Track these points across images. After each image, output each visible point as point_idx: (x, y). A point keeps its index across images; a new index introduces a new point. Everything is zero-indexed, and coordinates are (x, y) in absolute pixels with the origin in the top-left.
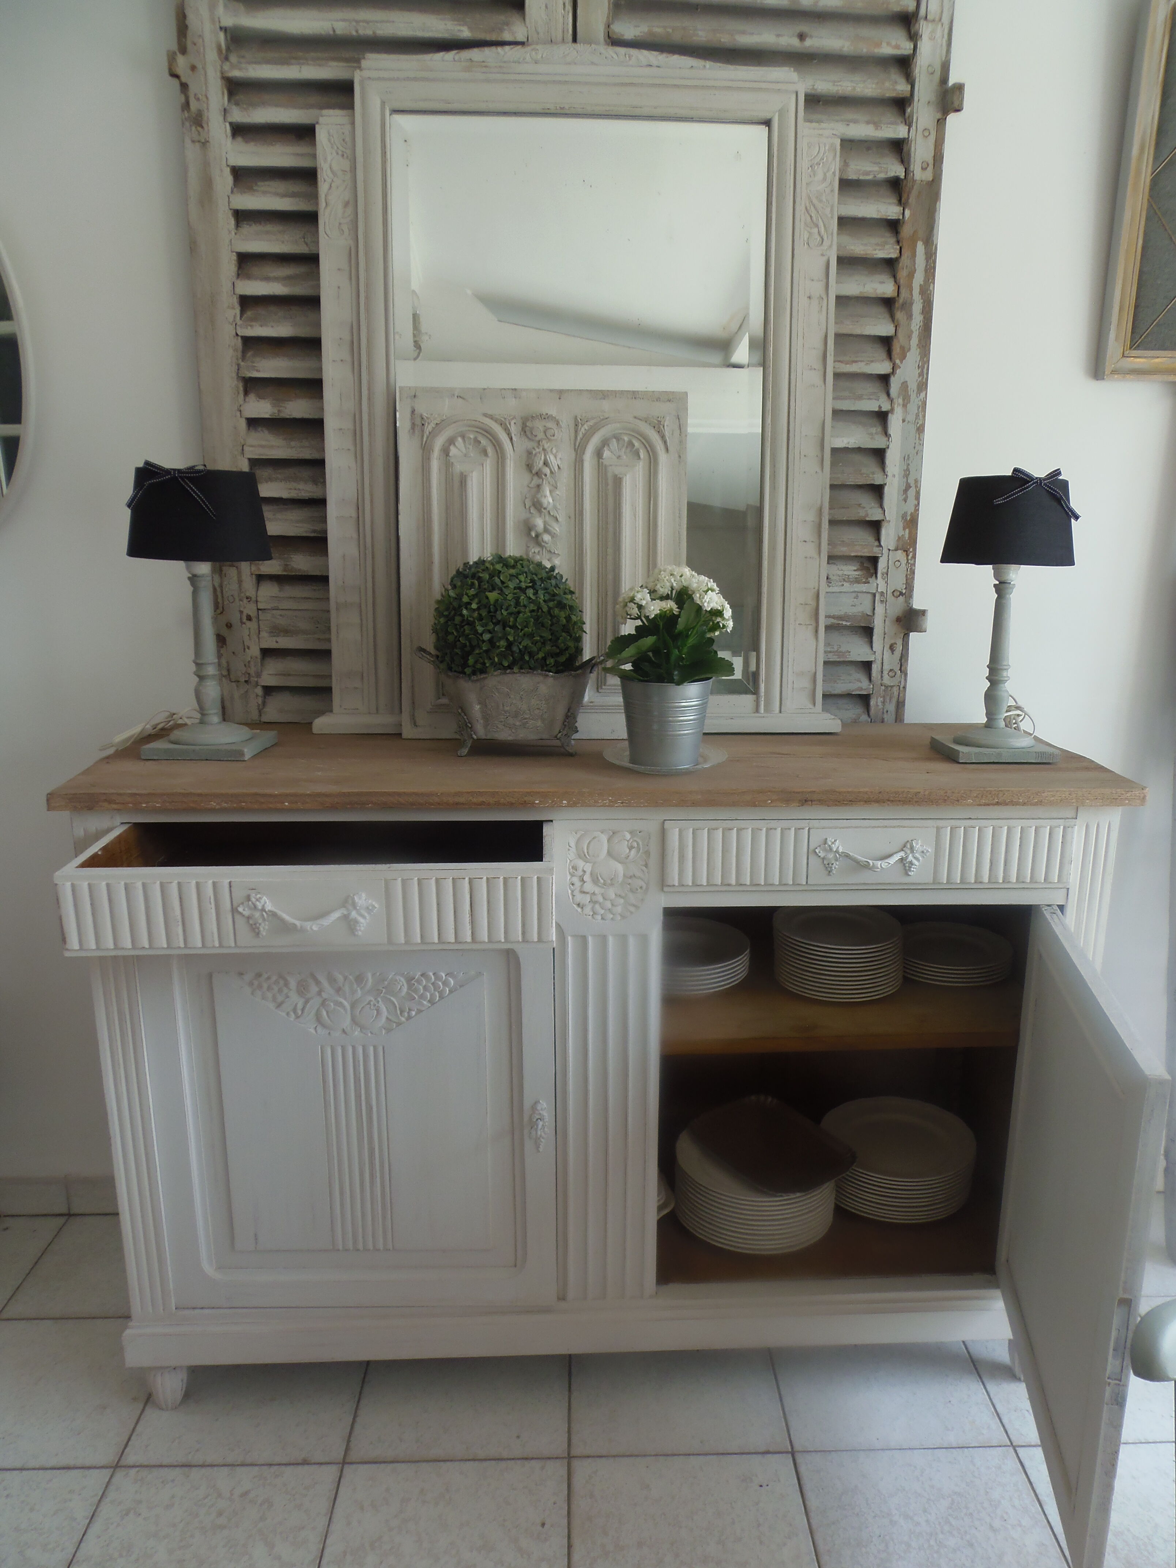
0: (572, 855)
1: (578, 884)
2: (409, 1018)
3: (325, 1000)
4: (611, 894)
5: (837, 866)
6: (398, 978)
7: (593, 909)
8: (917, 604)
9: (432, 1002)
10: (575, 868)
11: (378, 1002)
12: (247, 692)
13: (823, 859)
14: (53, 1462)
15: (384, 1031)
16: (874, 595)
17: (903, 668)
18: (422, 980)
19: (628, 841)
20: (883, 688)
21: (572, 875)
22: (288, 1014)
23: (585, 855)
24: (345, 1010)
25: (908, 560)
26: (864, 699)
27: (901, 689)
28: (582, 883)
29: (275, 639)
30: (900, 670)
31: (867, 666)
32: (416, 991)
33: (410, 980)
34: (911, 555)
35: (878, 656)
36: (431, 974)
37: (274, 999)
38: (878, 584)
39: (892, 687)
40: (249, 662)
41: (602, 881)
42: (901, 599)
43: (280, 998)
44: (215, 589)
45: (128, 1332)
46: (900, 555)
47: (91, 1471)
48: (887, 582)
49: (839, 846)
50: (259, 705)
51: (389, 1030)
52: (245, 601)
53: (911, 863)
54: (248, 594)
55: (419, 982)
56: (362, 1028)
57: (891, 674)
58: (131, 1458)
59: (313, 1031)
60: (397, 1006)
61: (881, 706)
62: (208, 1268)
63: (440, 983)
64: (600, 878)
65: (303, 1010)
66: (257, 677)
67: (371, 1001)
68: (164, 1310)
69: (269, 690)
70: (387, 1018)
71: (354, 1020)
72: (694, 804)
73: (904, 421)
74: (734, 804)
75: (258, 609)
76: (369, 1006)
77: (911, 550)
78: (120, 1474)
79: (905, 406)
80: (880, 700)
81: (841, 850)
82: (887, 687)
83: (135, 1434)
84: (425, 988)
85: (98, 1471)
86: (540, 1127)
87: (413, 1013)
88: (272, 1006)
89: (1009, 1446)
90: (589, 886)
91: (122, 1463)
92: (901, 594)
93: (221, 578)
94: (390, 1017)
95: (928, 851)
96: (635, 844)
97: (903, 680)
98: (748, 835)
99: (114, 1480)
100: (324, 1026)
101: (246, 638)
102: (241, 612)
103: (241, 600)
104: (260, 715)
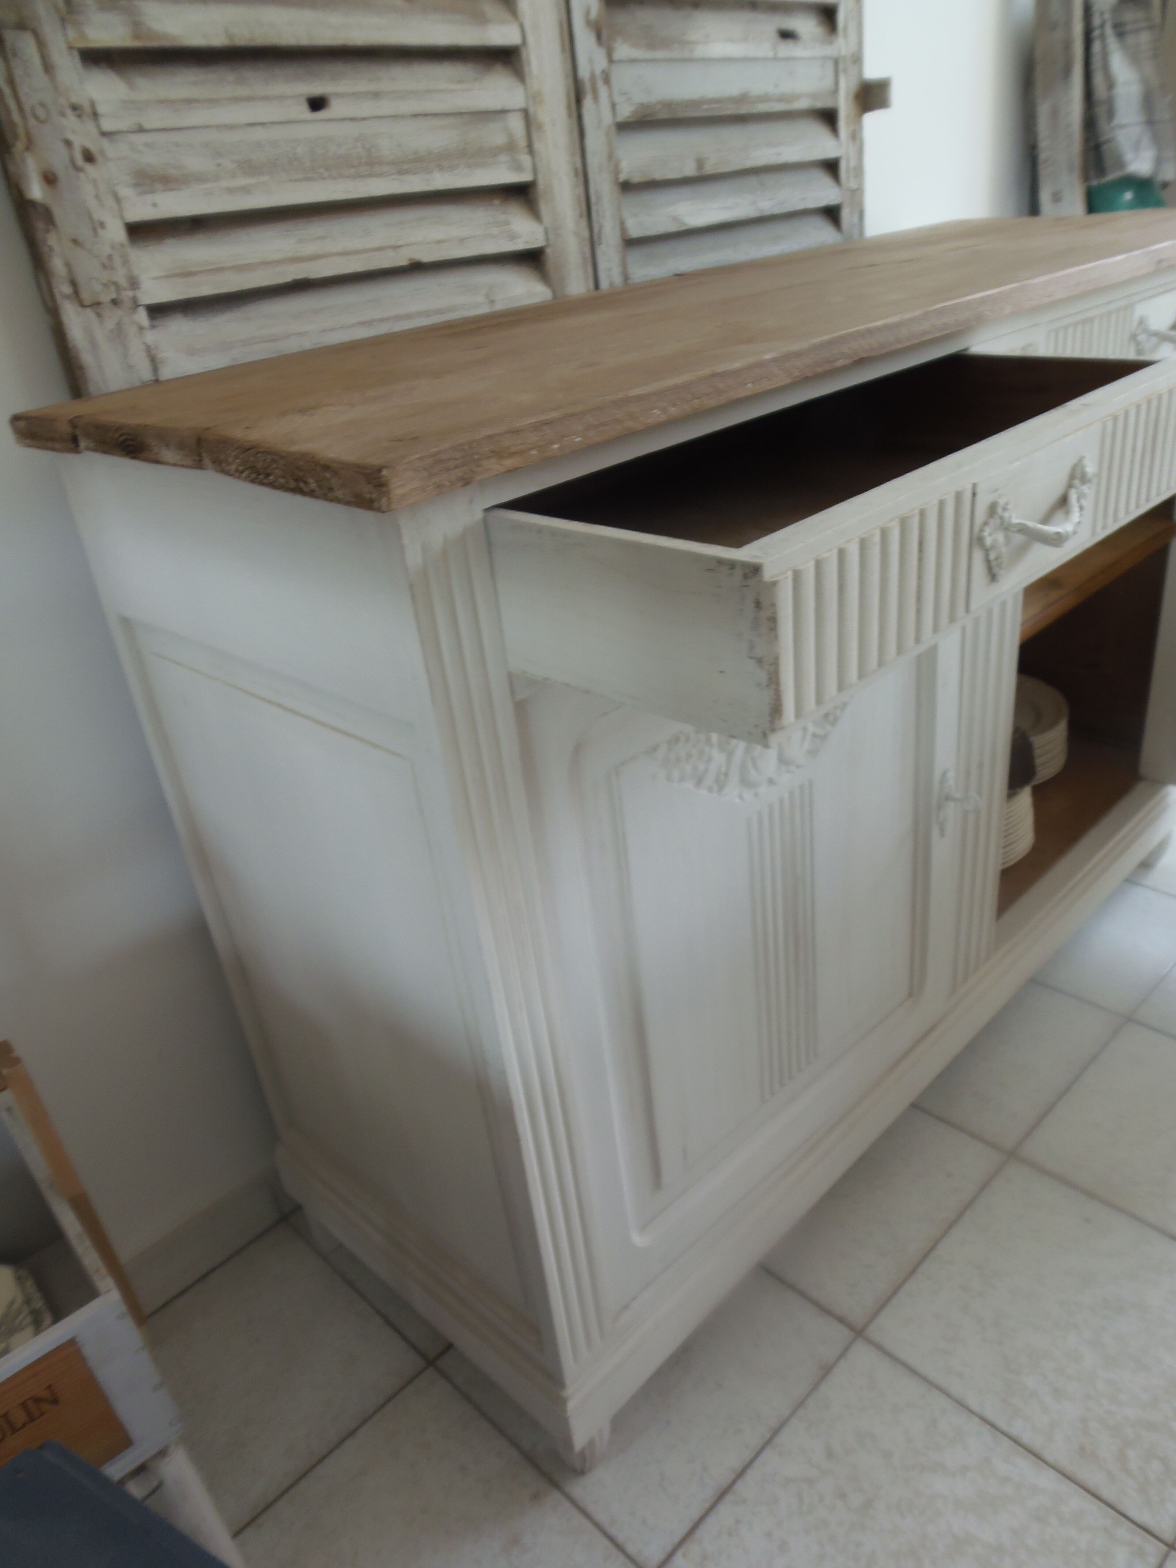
12: (119, 325)
15: (810, 757)
16: (837, 61)
20: (850, 193)
22: (710, 789)
26: (836, 213)
29: (149, 198)
30: (860, 166)
31: (832, 166)
35: (843, 151)
38: (840, 45)
39: (856, 190)
40: (110, 257)
42: (856, 67)
43: (701, 768)
45: (572, 1404)
48: (846, 42)
50: (147, 348)
51: (815, 752)
52: (69, 113)
54: (74, 99)
57: (855, 173)
58: (650, 1552)
61: (850, 219)
62: (636, 1237)
66: (131, 288)
68: (602, 1337)
69: (158, 311)
75: (104, 134)
80: (849, 210)
92: (854, 58)
100: (749, 785)
101: (92, 203)
102: (68, 143)
103: (63, 114)
104: (155, 369)
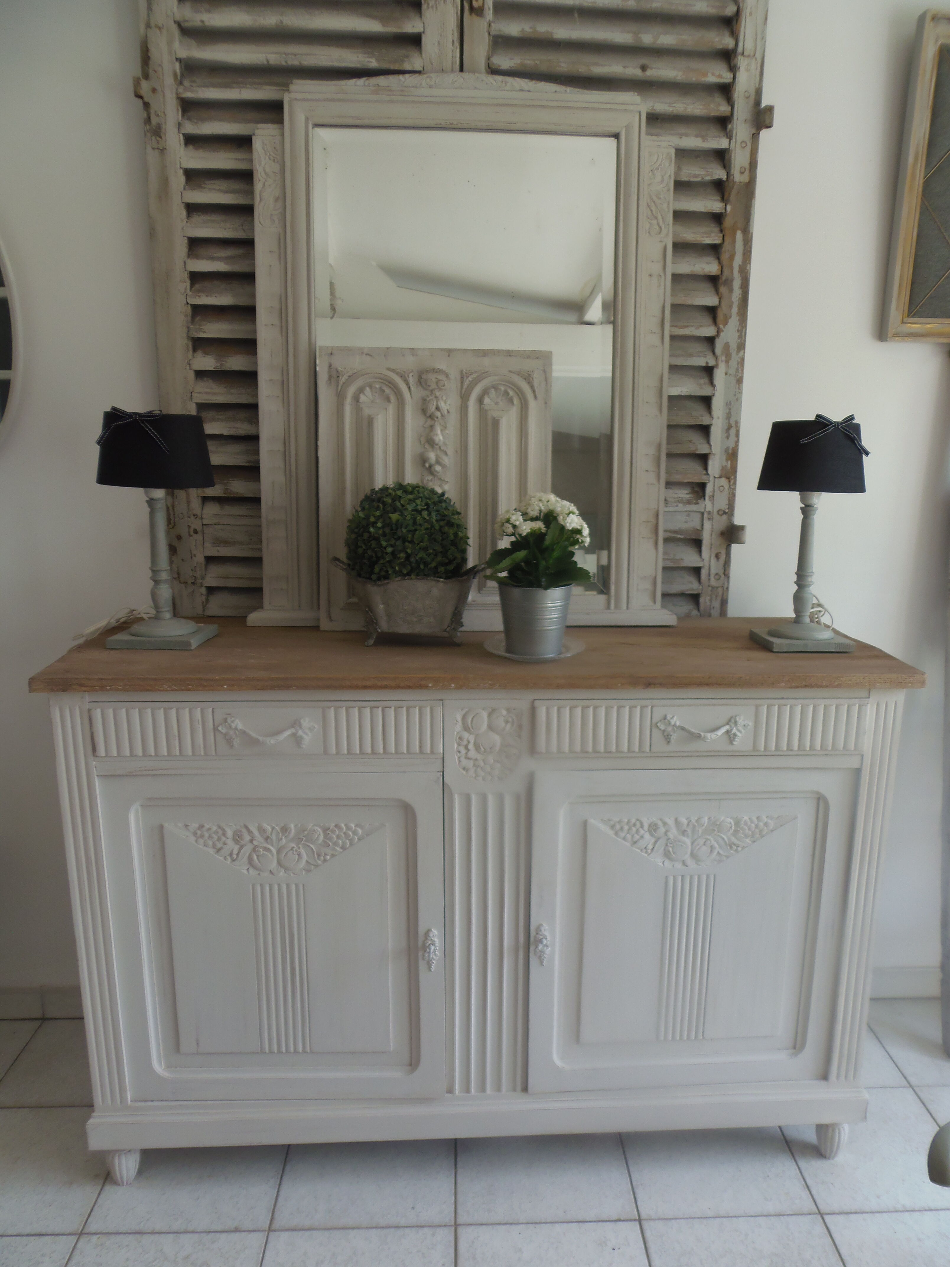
0: (459, 727)
1: (463, 751)
2: (325, 861)
3: (256, 846)
4: (491, 759)
5: (675, 738)
6: (316, 828)
7: (476, 771)
8: (738, 521)
9: (343, 848)
10: (461, 739)
11: (299, 848)
12: (193, 591)
13: (664, 731)
14: (28, 1231)
15: (304, 872)
16: (703, 514)
17: (726, 573)
18: (336, 831)
19: (504, 717)
20: (710, 588)
21: (459, 745)
22: (225, 858)
23: (469, 728)
24: (273, 855)
25: (730, 486)
26: (695, 598)
27: (725, 589)
28: (466, 751)
29: (216, 548)
30: (724, 574)
31: (697, 571)
32: (330, 839)
33: (325, 830)
34: (732, 481)
35: (706, 563)
36: (343, 825)
37: (214, 846)
38: (706, 505)
39: (717, 587)
40: (195, 567)
41: (483, 749)
42: (725, 517)
43: (219, 845)
44: (168, 508)
45: (91, 1121)
46: (724, 481)
47: (61, 1237)
48: (713, 504)
49: (676, 721)
50: (203, 603)
51: (308, 871)
52: (192, 518)
53: (735, 735)
54: (195, 512)
55: (333, 832)
56: (286, 869)
57: (717, 577)
58: (93, 1226)
59: (245, 872)
60: (315, 851)
61: (708, 603)
62: (158, 1067)
63: (351, 833)
64: (481, 747)
65: (238, 854)
66: (202, 579)
67: (294, 847)
68: (121, 1102)
69: (211, 590)
70: (307, 861)
71: (279, 863)
72: (559, 687)
73: (726, 374)
74: (592, 687)
75: (203, 525)
76: (292, 851)
77: (733, 477)
78: (84, 1239)
79: (727, 362)
80: (708, 598)
81: (678, 724)
82: (713, 588)
83: (96, 1206)
84: (338, 837)
85: (65, 1237)
86: (432, 951)
87: (328, 857)
88: (212, 851)
89: (817, 1214)
90: (473, 753)
91: (86, 1231)
92: (725, 513)
93: (173, 499)
94: (309, 861)
95: (748, 725)
96: (510, 719)
97: (726, 583)
98: (602, 712)
99: (79, 1246)
100: (255, 868)
101: (193, 548)
102: (189, 527)
103: (189, 517)
104: (204, 610)
